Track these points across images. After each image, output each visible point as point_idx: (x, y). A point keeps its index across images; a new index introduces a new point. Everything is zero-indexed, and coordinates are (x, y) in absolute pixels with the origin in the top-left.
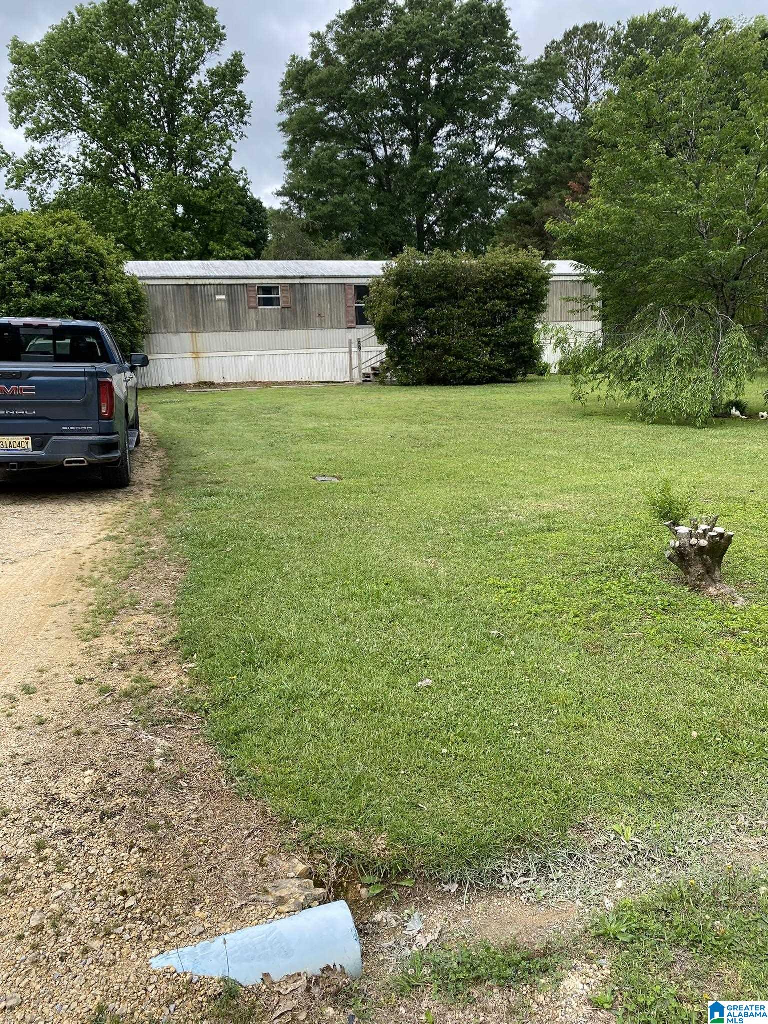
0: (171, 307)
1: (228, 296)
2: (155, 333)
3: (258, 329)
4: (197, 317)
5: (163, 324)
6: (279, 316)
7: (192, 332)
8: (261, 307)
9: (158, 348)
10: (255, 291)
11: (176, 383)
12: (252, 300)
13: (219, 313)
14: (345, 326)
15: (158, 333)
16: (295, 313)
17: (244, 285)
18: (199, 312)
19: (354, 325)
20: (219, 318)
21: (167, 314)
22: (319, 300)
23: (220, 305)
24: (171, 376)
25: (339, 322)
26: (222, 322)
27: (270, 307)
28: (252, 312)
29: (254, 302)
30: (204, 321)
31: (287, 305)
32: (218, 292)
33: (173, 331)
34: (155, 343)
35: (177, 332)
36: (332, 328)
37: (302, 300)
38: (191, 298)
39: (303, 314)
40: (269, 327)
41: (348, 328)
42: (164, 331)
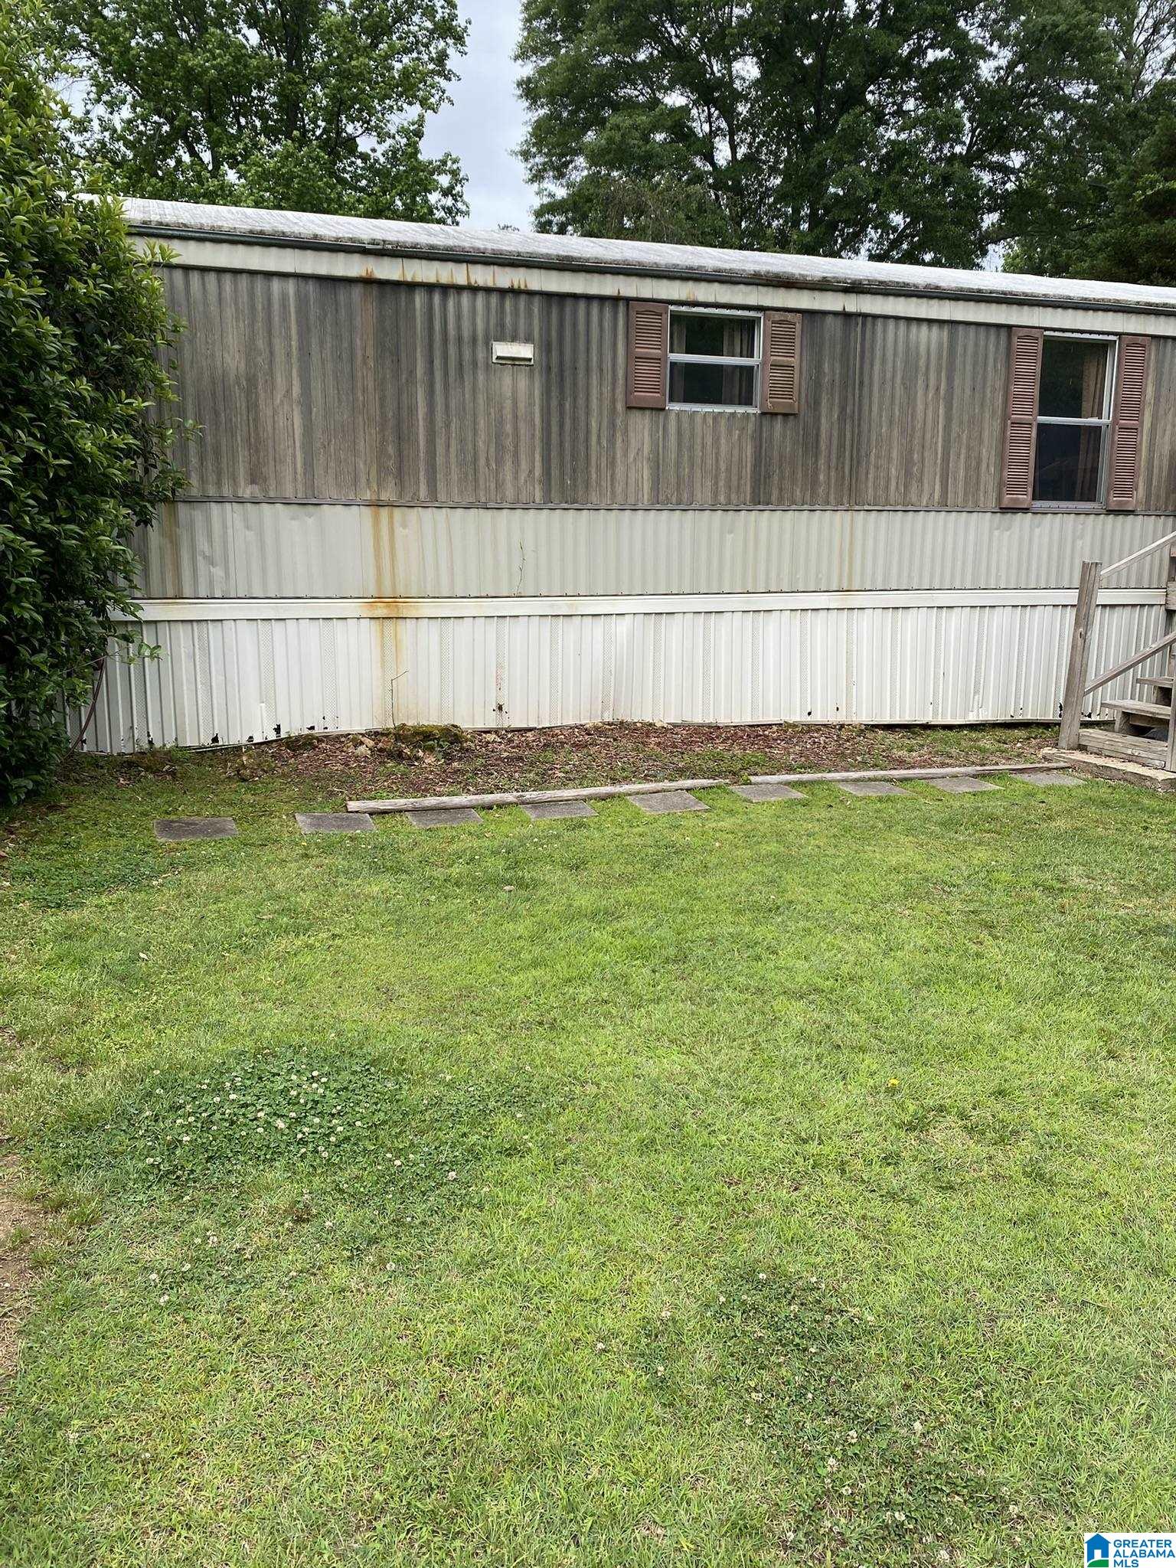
0: (286, 382)
1: (545, 348)
2: (205, 500)
3: (659, 502)
4: (402, 435)
5: (242, 455)
6: (749, 451)
7: (377, 504)
8: (676, 407)
9: (218, 572)
10: (660, 330)
11: (293, 728)
12: (644, 367)
13: (501, 422)
14: (992, 504)
15: (221, 500)
16: (810, 443)
17: (616, 300)
18: (412, 410)
19: (1025, 499)
20: (500, 447)
21: (266, 412)
22: (909, 388)
23: (507, 380)
24: (267, 695)
25: (973, 484)
26: (508, 465)
27: (717, 409)
28: (641, 426)
29: (654, 382)
30: (431, 453)
31: (782, 404)
32: (501, 325)
33: (289, 492)
34: (202, 544)
35: (310, 501)
36: (944, 505)
37: (845, 386)
38: (380, 345)
39: (841, 446)
40: (702, 494)
41: (1004, 510)
42: (247, 491)
